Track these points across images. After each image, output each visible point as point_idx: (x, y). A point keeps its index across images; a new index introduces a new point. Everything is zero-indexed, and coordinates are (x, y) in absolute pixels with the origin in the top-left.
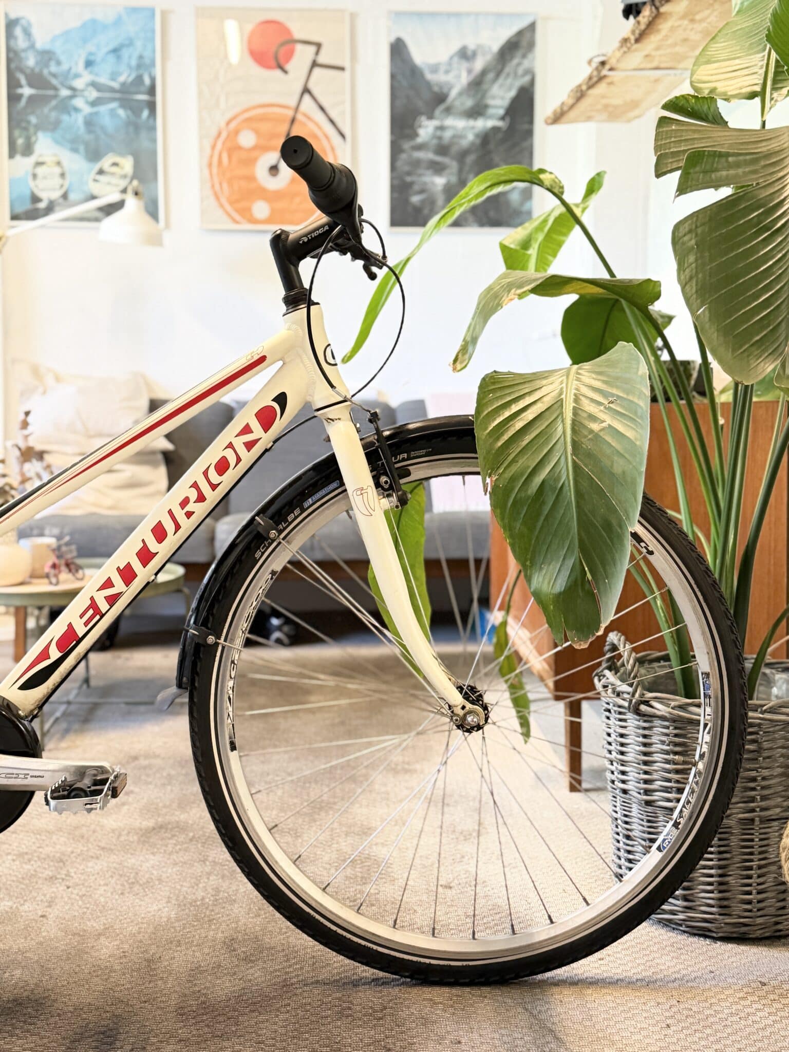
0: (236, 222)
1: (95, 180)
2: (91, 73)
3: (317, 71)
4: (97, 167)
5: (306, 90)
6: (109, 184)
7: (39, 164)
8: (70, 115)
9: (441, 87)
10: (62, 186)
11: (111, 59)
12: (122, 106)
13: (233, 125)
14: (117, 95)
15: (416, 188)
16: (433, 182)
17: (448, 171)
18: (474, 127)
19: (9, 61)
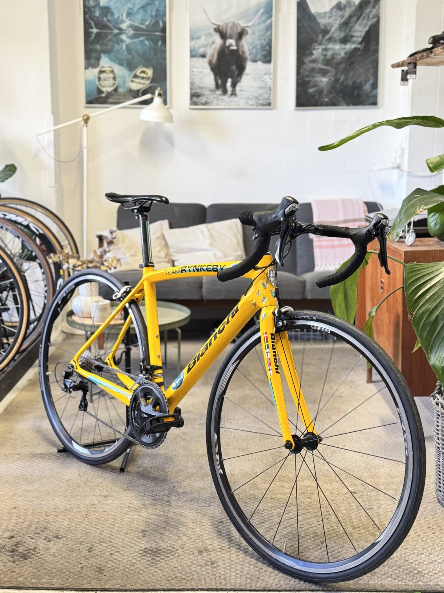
1: (132, 81)
2: (130, 20)
4: (134, 73)
6: (140, 83)
7: (101, 72)
8: (119, 45)
9: (326, 27)
10: (114, 84)
11: (141, 12)
12: (147, 39)
14: (145, 33)
15: (311, 84)
16: (321, 81)
17: (329, 74)
18: (344, 49)
19: (85, 13)
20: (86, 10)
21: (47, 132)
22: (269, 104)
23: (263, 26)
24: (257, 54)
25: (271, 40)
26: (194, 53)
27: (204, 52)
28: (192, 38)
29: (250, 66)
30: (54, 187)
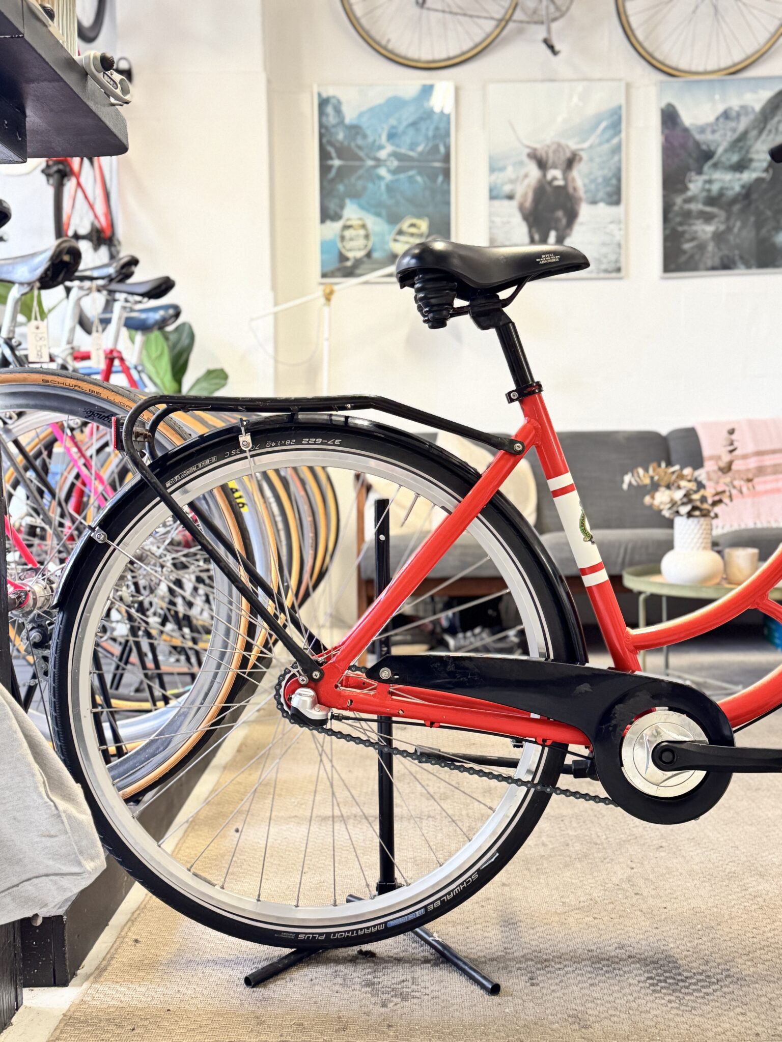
1: (395, 240)
2: (393, 144)
4: (397, 228)
6: (407, 243)
7: (347, 227)
9: (708, 146)
10: (366, 246)
11: (411, 132)
12: (420, 173)
14: (415, 164)
15: (687, 236)
16: (703, 231)
17: (716, 220)
18: (739, 180)
19: (321, 136)
20: (323, 131)
21: (263, 316)
22: (618, 270)
23: (606, 147)
24: (597, 190)
25: (619, 170)
26: (494, 193)
27: (512, 190)
28: (492, 170)
29: (585, 211)
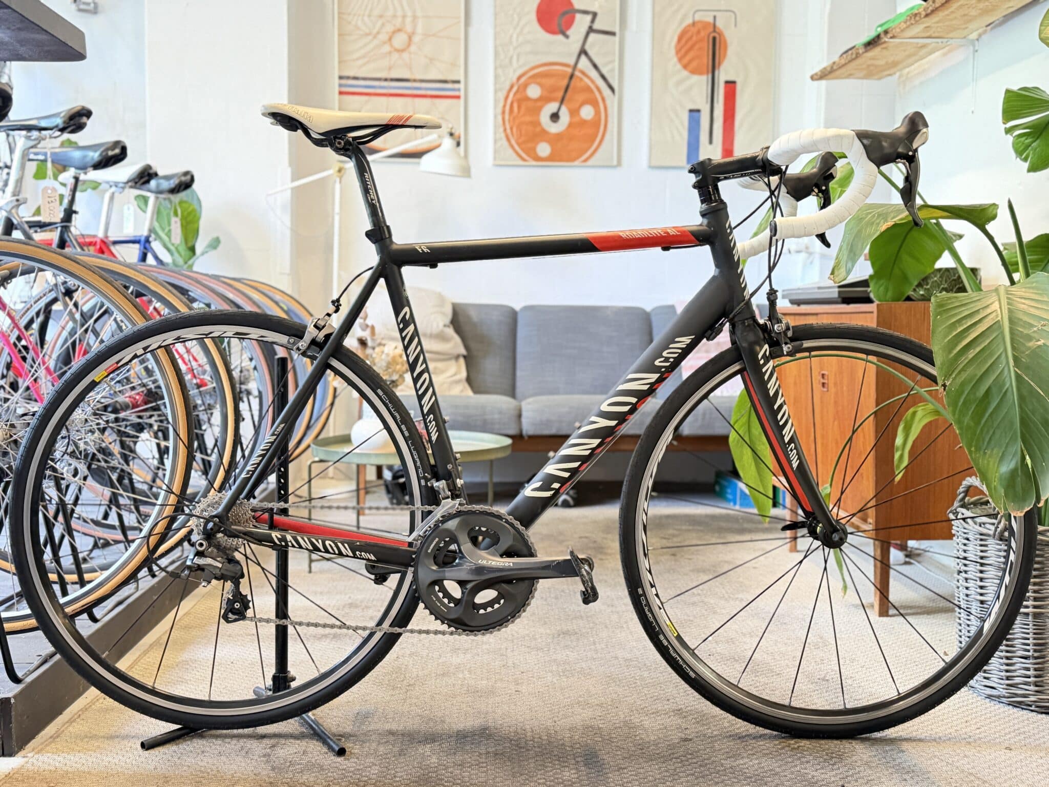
0: (524, 160)
3: (592, 36)
5: (583, 52)
13: (523, 80)
21: (282, 191)
30: (289, 275)
